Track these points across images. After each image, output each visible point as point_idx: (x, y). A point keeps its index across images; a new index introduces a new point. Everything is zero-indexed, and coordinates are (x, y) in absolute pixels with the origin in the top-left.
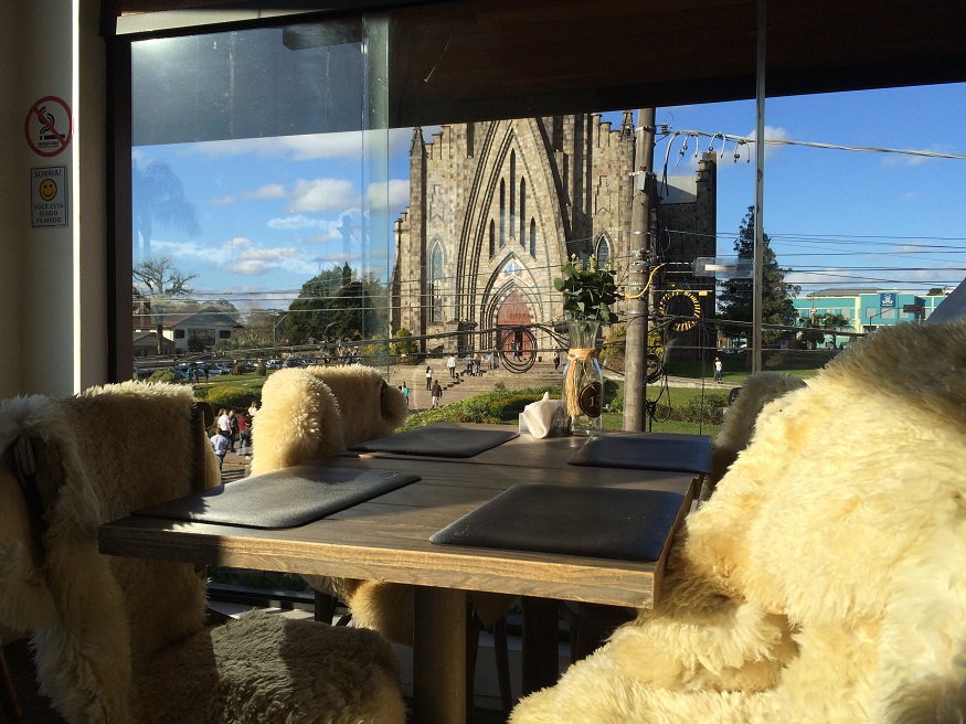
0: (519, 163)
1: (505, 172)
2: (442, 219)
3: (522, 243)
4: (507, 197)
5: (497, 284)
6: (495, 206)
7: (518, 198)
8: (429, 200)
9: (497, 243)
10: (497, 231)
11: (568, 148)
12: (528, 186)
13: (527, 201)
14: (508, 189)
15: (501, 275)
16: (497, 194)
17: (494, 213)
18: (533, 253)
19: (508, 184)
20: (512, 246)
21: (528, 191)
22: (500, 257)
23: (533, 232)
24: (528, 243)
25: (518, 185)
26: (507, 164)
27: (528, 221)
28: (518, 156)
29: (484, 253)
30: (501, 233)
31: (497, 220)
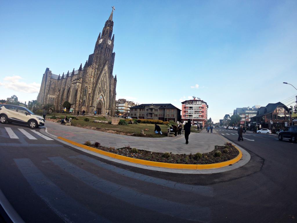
0: (105, 78)
1: (103, 79)
2: (88, 83)
3: (103, 93)
4: (103, 84)
5: (98, 100)
6: (100, 85)
8: (86, 78)
9: (100, 92)
10: (100, 89)
12: (106, 83)
13: (105, 86)
15: (99, 98)
16: (101, 82)
18: (105, 95)
20: (102, 93)
21: (106, 84)
22: (100, 95)
23: (105, 91)
25: (104, 82)
26: (103, 78)
27: (105, 89)
28: (105, 77)
29: (98, 93)
30: (101, 90)
31: (100, 87)
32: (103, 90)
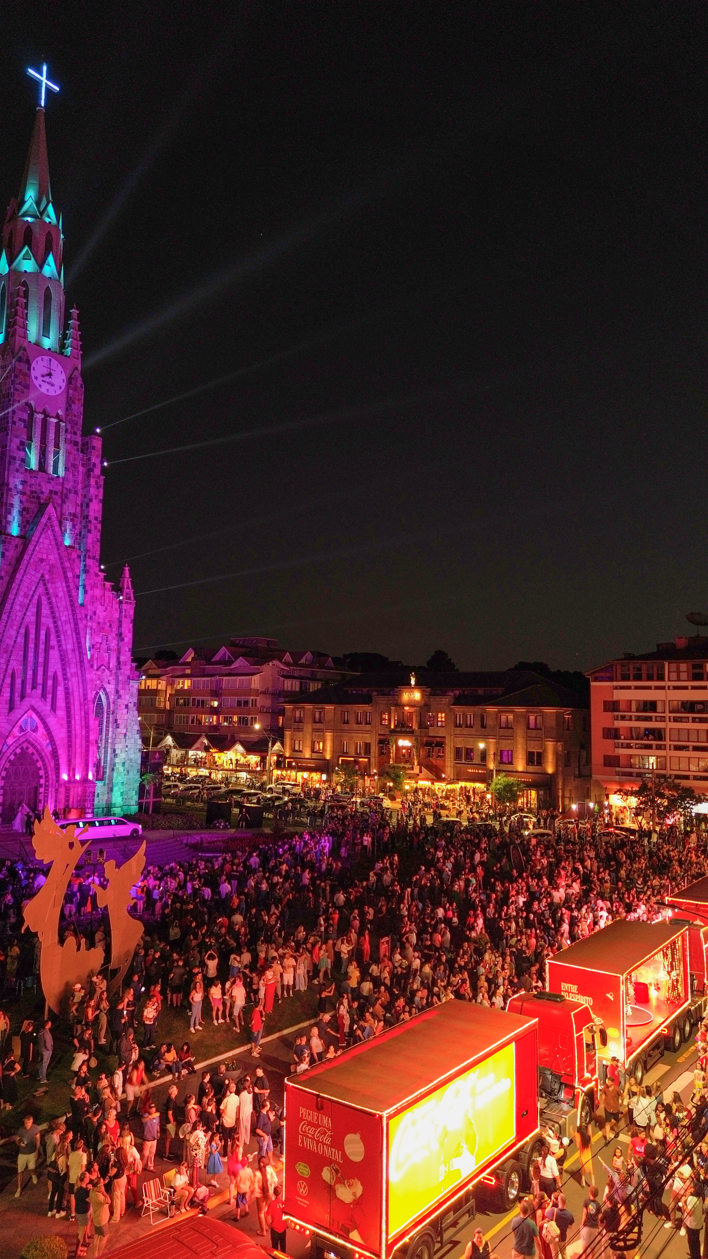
0: (45, 611)
3: (44, 696)
4: (32, 646)
5: (10, 741)
6: (18, 652)
7: (42, 647)
9: (16, 694)
10: (18, 681)
13: (51, 652)
16: (21, 640)
17: (14, 663)
18: (54, 708)
19: (32, 631)
21: (53, 642)
22: (20, 711)
23: (54, 686)
24: (49, 696)
25: (43, 633)
26: (33, 610)
27: (50, 674)
28: (45, 602)
29: (4, 705)
30: (24, 683)
31: (19, 668)
32: (40, 680)
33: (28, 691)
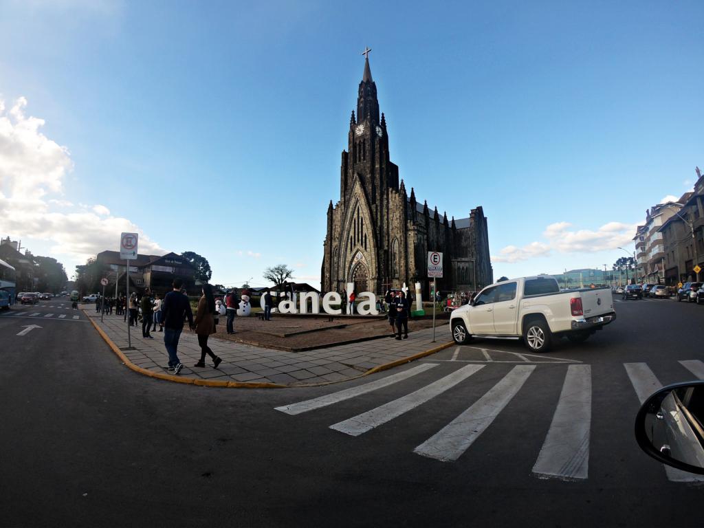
0: (360, 211)
1: (356, 216)
3: (362, 244)
4: (357, 226)
5: (354, 263)
6: (352, 230)
7: (360, 225)
9: (353, 245)
10: (353, 240)
11: (378, 203)
12: (363, 221)
13: (363, 226)
14: (357, 222)
15: (355, 259)
16: (353, 225)
17: (352, 234)
18: (366, 248)
19: (357, 220)
20: (359, 246)
21: (364, 223)
22: (354, 251)
23: (365, 240)
24: (364, 244)
25: (360, 220)
26: (356, 212)
27: (364, 235)
28: (360, 208)
29: (349, 250)
31: (353, 236)
32: (360, 238)
33: (356, 243)
